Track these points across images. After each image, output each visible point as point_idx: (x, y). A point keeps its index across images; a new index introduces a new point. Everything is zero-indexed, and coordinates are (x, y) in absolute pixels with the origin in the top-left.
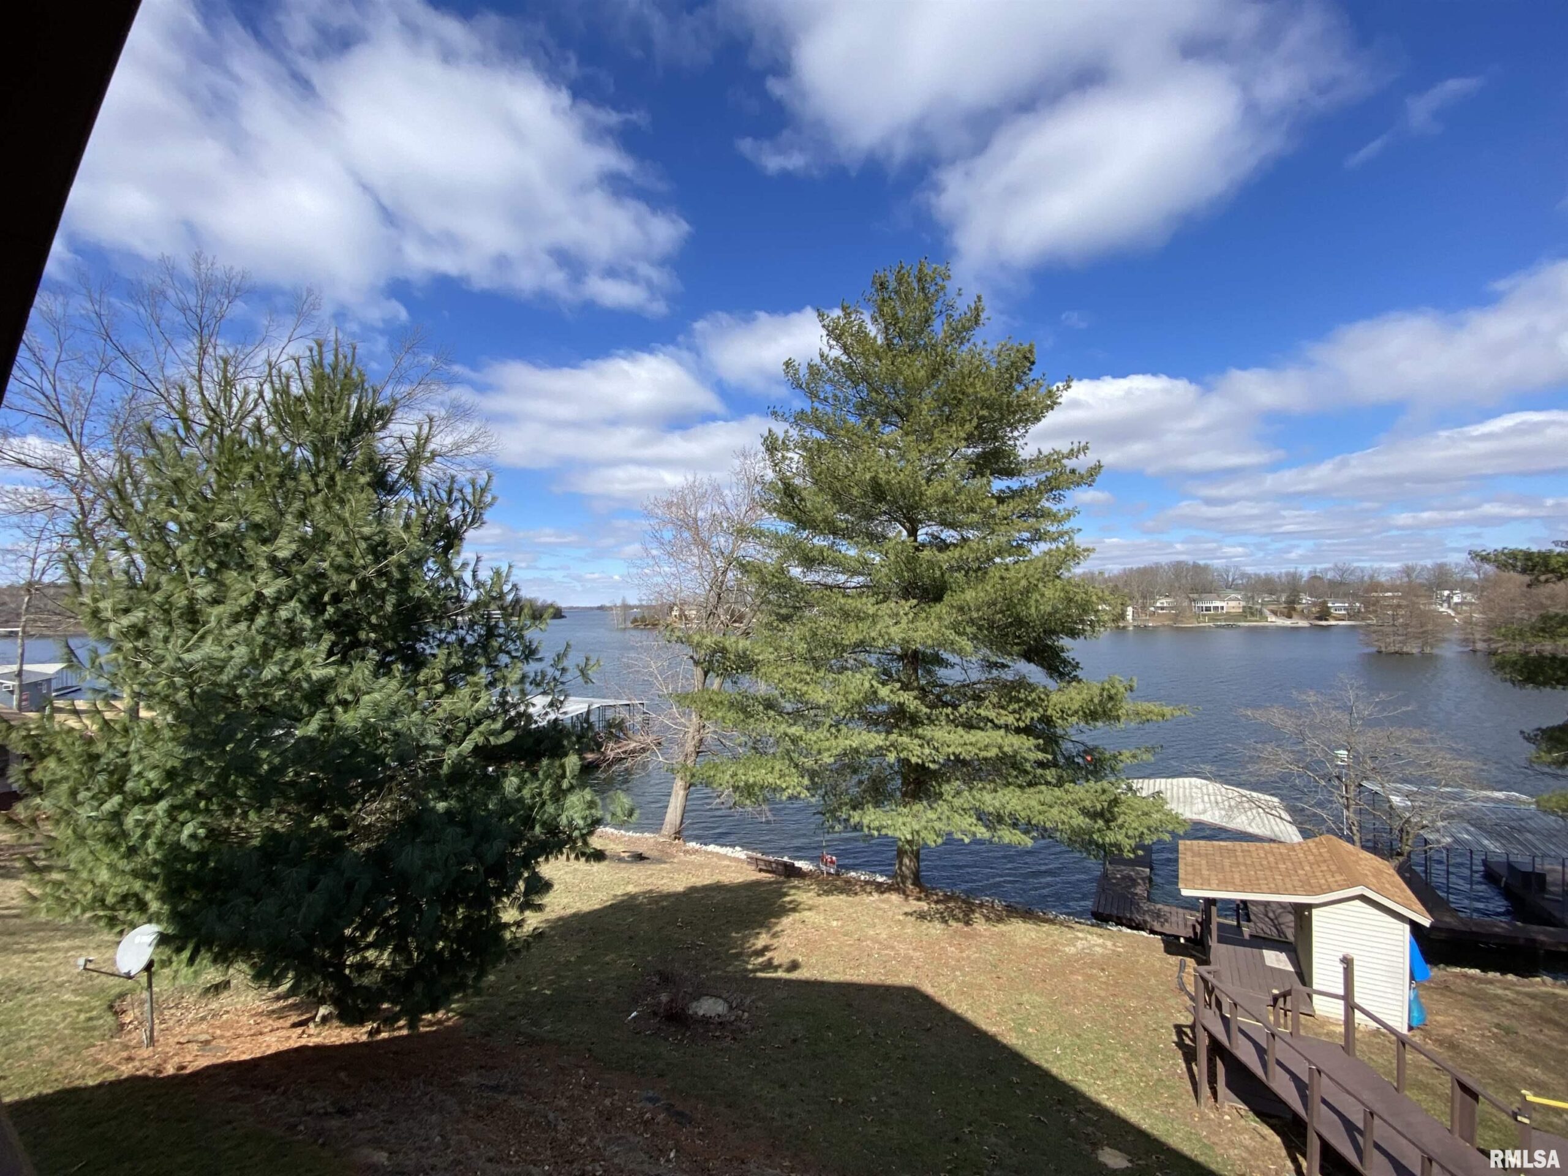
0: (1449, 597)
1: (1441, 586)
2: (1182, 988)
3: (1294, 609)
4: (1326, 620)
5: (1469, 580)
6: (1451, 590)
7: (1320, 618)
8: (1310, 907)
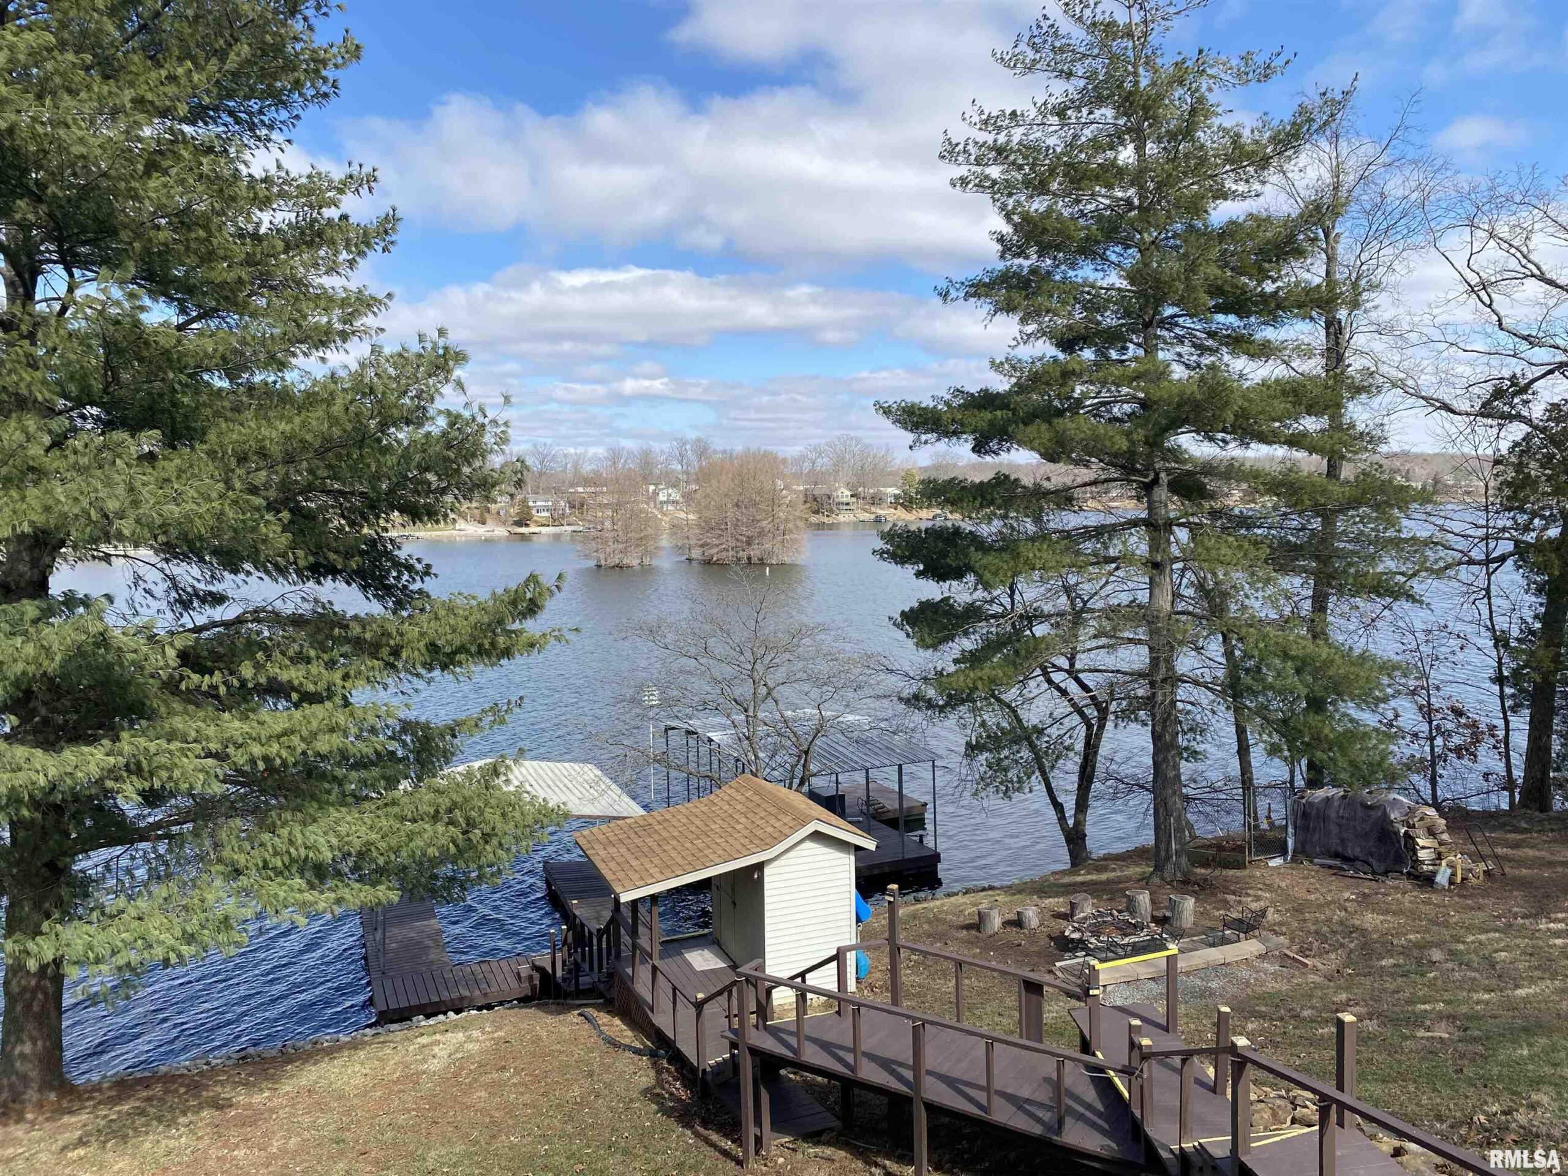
0: (656, 493)
1: (646, 479)
2: (614, 1044)
3: (488, 510)
4: (527, 525)
5: (673, 471)
6: (656, 485)
7: (519, 523)
8: (760, 867)
